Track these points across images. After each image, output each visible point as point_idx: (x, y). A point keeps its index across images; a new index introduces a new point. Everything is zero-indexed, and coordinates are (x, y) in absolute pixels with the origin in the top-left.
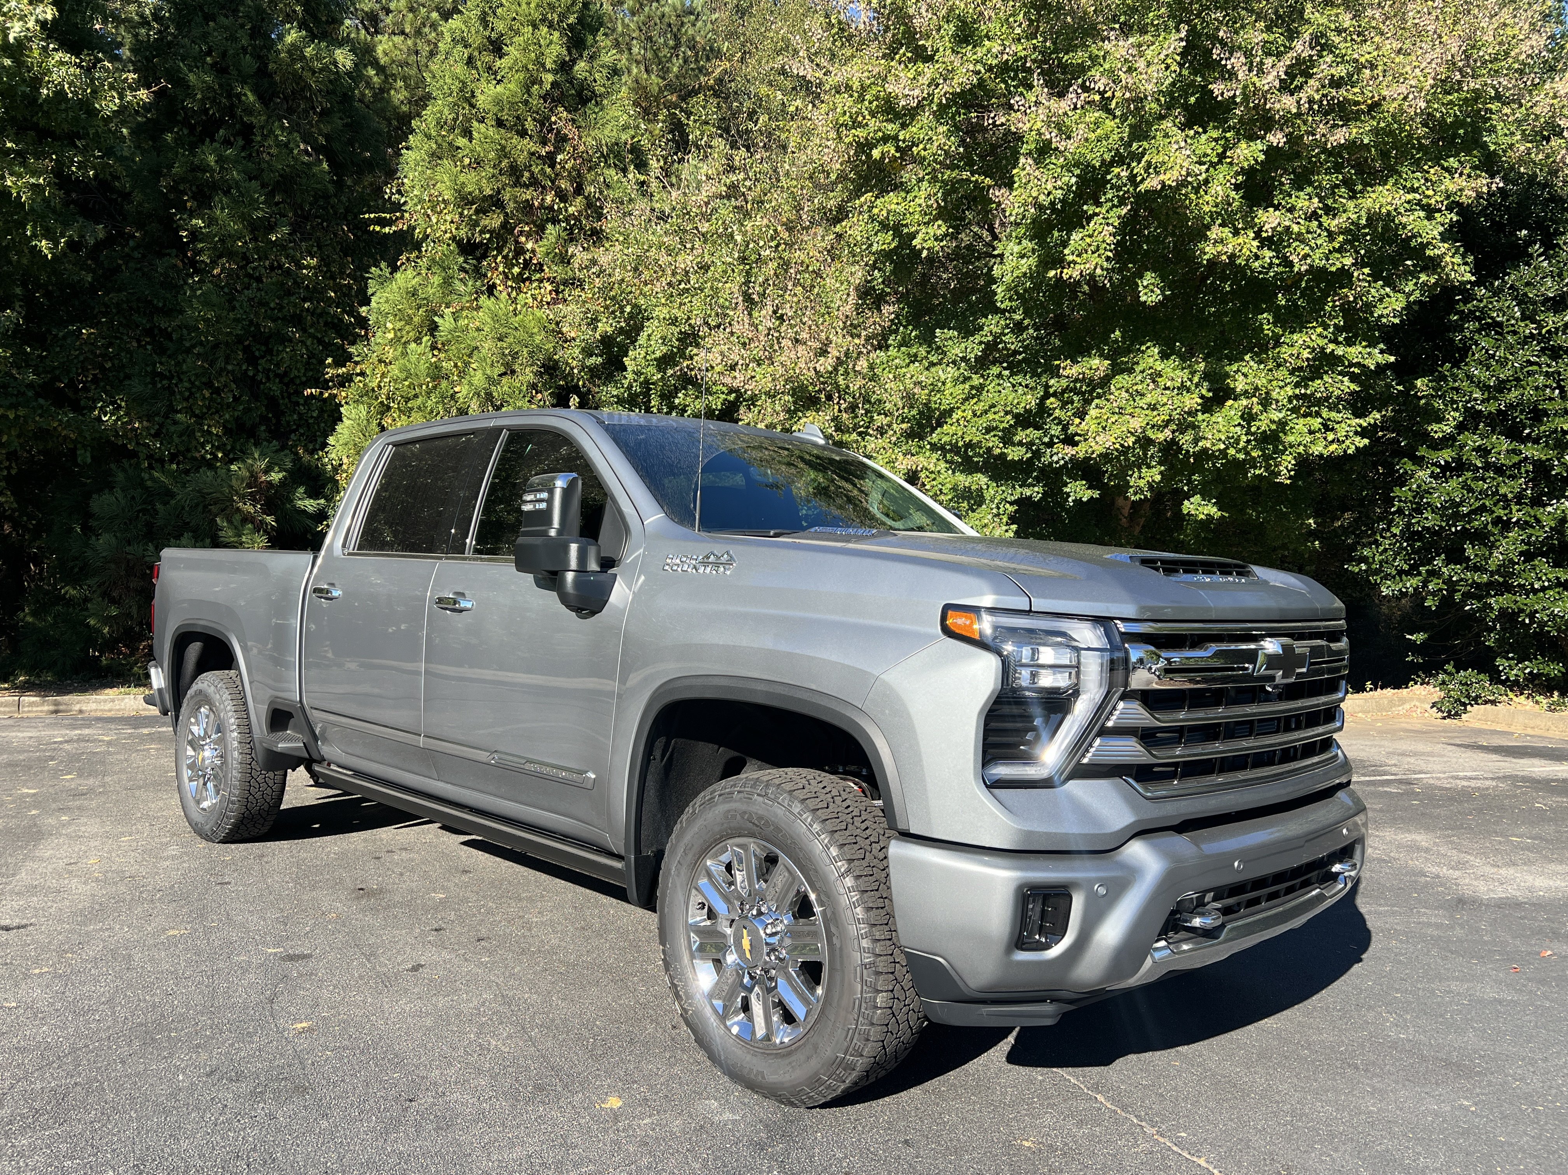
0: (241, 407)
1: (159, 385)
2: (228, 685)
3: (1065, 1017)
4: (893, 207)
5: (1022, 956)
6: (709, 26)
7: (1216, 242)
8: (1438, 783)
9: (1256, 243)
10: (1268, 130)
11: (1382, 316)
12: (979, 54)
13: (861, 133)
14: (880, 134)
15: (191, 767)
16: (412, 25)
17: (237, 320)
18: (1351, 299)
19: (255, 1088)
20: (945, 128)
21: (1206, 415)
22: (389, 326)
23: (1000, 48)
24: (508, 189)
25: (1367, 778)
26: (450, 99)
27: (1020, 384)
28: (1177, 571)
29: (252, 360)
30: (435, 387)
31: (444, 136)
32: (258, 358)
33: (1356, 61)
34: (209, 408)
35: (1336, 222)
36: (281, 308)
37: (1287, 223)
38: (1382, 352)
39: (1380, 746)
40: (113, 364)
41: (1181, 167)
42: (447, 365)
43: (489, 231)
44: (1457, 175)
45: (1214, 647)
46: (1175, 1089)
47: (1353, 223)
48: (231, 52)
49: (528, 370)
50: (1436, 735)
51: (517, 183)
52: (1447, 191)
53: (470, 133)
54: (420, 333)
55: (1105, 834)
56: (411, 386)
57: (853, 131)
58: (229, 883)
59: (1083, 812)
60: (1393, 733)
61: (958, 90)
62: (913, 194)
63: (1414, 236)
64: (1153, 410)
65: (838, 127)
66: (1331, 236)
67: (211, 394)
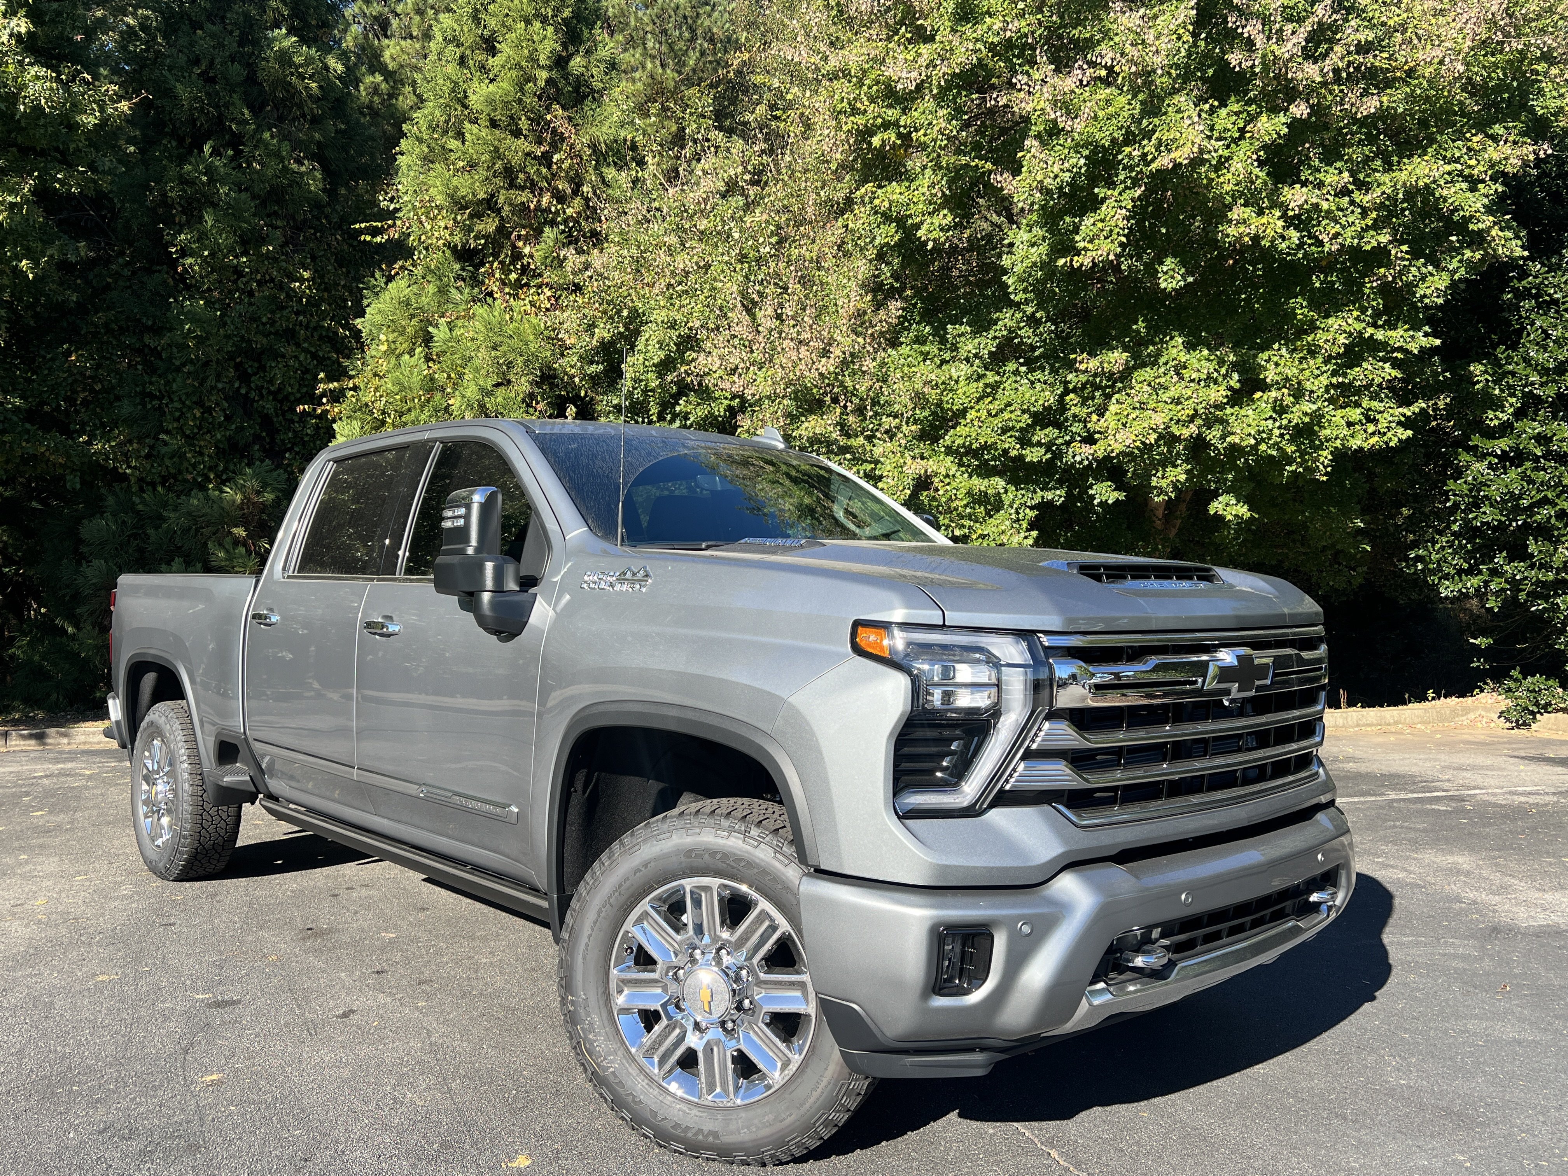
0: (233, 427)
1: (149, 406)
2: (179, 715)
3: (998, 1067)
4: (895, 197)
5: (940, 1002)
6: (726, 15)
7: (1238, 223)
8: (1492, 799)
9: (1280, 223)
10: (1291, 101)
11: (1425, 296)
12: (979, 32)
13: (860, 120)
14: (880, 120)
15: (146, 802)
16: (419, 27)
17: (228, 337)
18: (1390, 279)
19: (146, 1146)
20: (945, 112)
21: (1236, 408)
22: (383, 337)
23: (1001, 25)
24: (503, 191)
25: (1415, 795)
26: (442, 101)
27: (1039, 380)
28: (1125, 578)
29: (244, 377)
30: (428, 401)
31: (436, 139)
32: (251, 376)
33: (1384, 24)
34: (200, 428)
35: (1368, 197)
36: (273, 322)
37: (1314, 200)
38: (1426, 335)
39: (1436, 760)
40: (103, 386)
41: (1193, 143)
42: (441, 377)
43: (484, 237)
44: (1502, 143)
45: (1154, 660)
46: (1138, 1143)
47: (1388, 198)
48: (218, 60)
49: (523, 379)
50: (1500, 747)
51: (512, 185)
52: (1490, 161)
53: (463, 134)
54: (414, 344)
55: (1031, 867)
56: (404, 400)
57: (852, 118)
58: (173, 924)
59: (1007, 844)
60: (1452, 746)
61: (957, 71)
62: (917, 183)
63: (1456, 210)
64: (1177, 404)
65: (836, 114)
66: (1364, 213)
67: (203, 413)
